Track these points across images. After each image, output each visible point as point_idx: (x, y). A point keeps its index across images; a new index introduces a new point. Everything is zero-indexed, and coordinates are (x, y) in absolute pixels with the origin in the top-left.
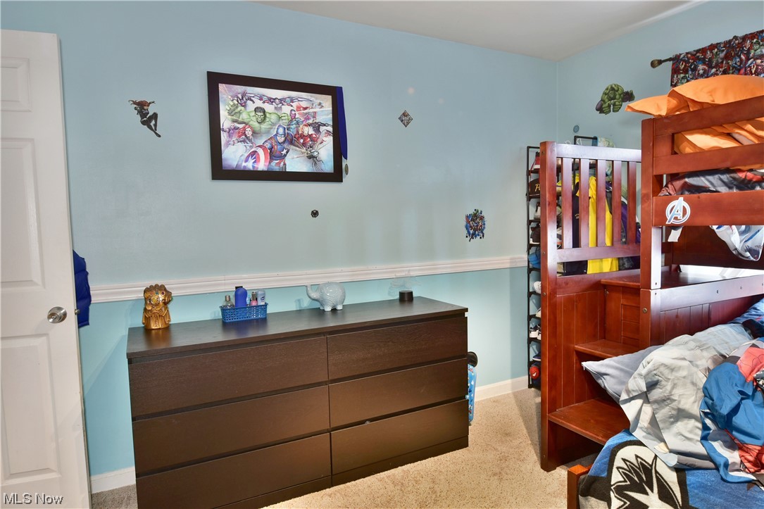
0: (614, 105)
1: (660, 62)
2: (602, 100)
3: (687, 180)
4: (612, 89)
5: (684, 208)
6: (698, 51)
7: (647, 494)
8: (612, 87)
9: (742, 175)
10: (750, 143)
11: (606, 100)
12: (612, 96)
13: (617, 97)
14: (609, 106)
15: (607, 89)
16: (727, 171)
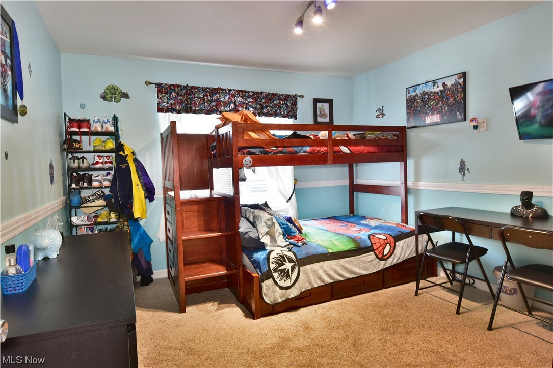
0: (115, 98)
1: (150, 83)
2: (105, 92)
3: (249, 149)
4: (113, 87)
5: (250, 161)
6: (171, 85)
7: (285, 264)
8: (112, 86)
9: (266, 149)
10: (266, 138)
11: (109, 93)
12: (113, 92)
13: (117, 93)
14: (111, 98)
15: (109, 86)
16: (260, 147)
